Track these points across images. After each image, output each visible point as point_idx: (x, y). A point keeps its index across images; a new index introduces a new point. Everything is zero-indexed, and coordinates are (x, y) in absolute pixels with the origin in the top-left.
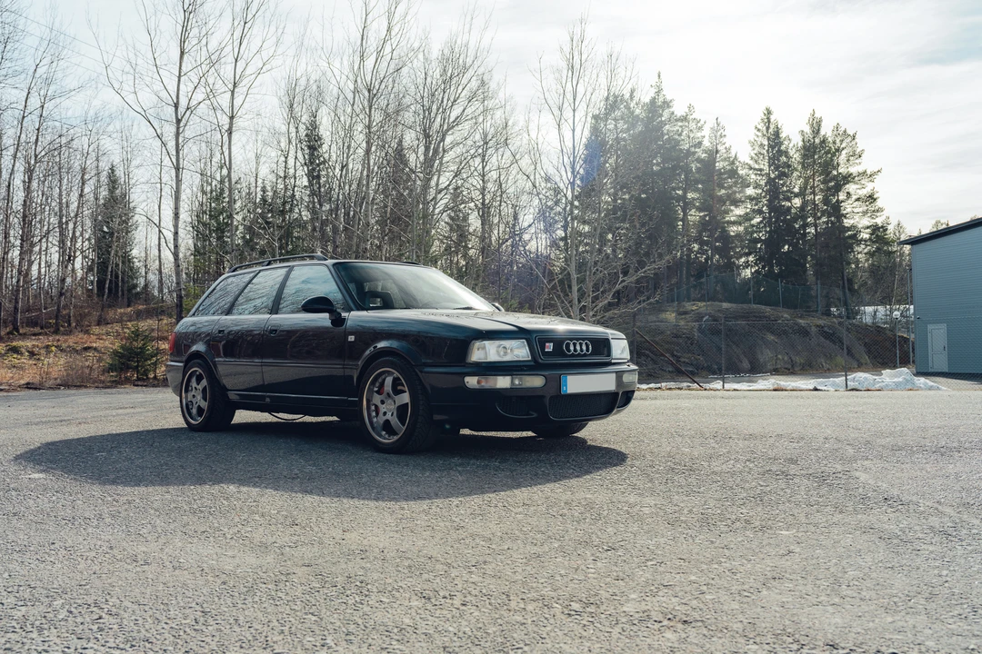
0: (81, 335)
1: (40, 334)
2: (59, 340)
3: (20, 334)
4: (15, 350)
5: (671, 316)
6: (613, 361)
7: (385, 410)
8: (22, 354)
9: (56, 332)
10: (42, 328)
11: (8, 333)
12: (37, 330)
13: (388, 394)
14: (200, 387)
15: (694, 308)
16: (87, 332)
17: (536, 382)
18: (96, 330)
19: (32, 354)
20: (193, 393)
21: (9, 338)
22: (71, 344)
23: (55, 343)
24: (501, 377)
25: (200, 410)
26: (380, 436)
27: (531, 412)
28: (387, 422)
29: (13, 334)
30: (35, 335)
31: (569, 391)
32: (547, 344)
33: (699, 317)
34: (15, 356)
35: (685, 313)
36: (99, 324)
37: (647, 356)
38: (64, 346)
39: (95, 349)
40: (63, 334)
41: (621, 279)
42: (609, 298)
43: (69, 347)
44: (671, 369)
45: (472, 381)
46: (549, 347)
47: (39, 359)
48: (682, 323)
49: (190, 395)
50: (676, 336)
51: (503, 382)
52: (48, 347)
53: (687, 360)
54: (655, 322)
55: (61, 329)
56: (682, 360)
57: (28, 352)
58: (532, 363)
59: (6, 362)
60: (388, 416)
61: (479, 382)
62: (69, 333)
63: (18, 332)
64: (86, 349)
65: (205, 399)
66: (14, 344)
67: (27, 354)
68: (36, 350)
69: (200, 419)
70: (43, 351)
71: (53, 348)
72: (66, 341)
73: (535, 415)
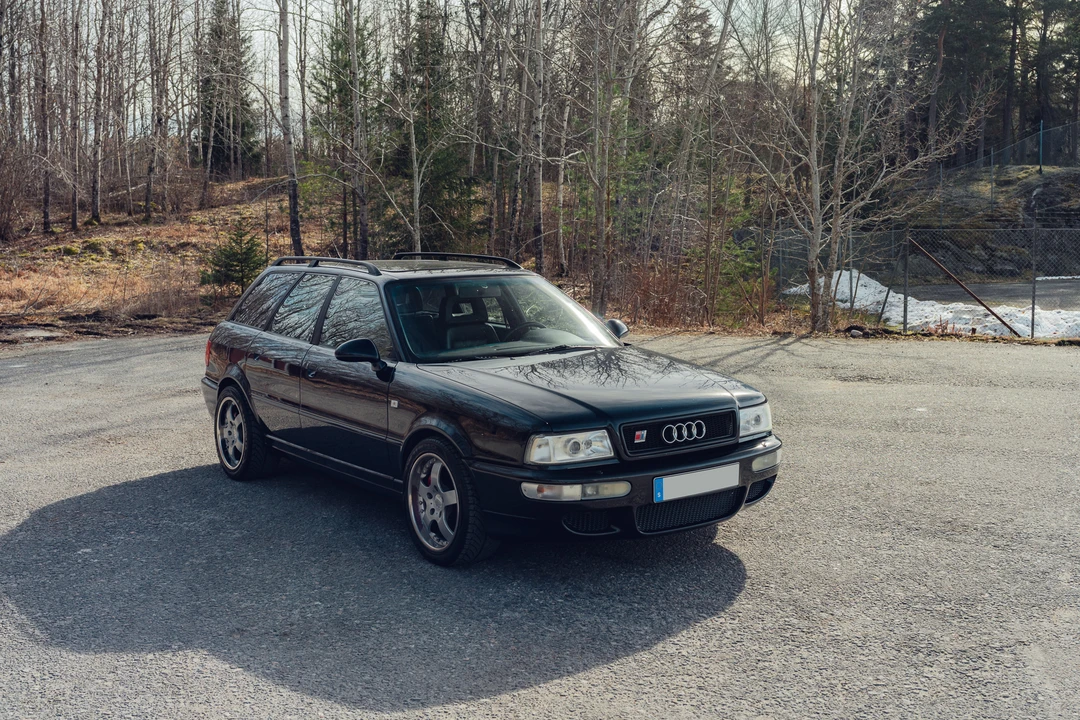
0: (178, 225)
1: (126, 224)
2: (148, 233)
3: (102, 224)
4: (94, 248)
5: (985, 188)
6: (741, 441)
7: (432, 507)
8: (101, 253)
9: (146, 221)
10: (130, 214)
11: (86, 224)
12: (123, 217)
13: (436, 487)
14: (236, 423)
15: (1022, 175)
16: (184, 220)
17: (619, 489)
18: (199, 216)
19: (115, 253)
20: (228, 429)
21: (87, 230)
22: (164, 239)
23: (143, 238)
24: (568, 487)
25: (237, 453)
26: (428, 538)
27: (612, 526)
28: (434, 522)
29: (92, 224)
30: (119, 225)
31: (665, 498)
32: (637, 433)
33: (1027, 190)
34: (94, 256)
35: (1008, 183)
36: (202, 207)
37: (948, 249)
38: (155, 241)
39: (194, 246)
40: (157, 223)
41: (885, 170)
42: (867, 198)
43: (161, 243)
44: (980, 269)
45: (530, 489)
46: (642, 436)
47: (123, 261)
48: (1001, 199)
49: (226, 431)
50: (992, 219)
51: (571, 492)
52: (134, 243)
53: (1005, 255)
54: (962, 197)
55: (154, 214)
56: (999, 254)
57: (111, 250)
58: (616, 461)
59: (82, 265)
60: (436, 516)
61: (540, 490)
62: (161, 222)
63: (99, 221)
64: (184, 246)
65: (241, 439)
66: (94, 239)
67: (109, 253)
68: (120, 248)
69: (238, 463)
70: (128, 250)
71: (141, 245)
72: (157, 235)
73: (618, 530)
